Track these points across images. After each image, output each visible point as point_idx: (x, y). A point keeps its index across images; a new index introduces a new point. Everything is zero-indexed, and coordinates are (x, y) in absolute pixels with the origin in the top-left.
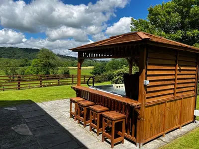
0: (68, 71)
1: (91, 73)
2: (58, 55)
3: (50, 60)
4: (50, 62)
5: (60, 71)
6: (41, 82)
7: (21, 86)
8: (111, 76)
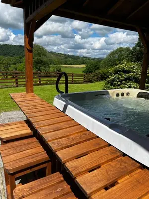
0: (60, 69)
1: (83, 71)
2: (51, 52)
3: (42, 57)
4: (42, 59)
5: (52, 69)
6: (40, 79)
7: (19, 83)
8: (105, 74)
